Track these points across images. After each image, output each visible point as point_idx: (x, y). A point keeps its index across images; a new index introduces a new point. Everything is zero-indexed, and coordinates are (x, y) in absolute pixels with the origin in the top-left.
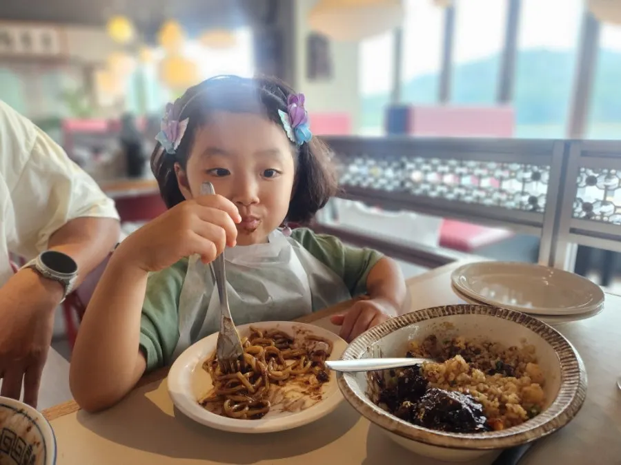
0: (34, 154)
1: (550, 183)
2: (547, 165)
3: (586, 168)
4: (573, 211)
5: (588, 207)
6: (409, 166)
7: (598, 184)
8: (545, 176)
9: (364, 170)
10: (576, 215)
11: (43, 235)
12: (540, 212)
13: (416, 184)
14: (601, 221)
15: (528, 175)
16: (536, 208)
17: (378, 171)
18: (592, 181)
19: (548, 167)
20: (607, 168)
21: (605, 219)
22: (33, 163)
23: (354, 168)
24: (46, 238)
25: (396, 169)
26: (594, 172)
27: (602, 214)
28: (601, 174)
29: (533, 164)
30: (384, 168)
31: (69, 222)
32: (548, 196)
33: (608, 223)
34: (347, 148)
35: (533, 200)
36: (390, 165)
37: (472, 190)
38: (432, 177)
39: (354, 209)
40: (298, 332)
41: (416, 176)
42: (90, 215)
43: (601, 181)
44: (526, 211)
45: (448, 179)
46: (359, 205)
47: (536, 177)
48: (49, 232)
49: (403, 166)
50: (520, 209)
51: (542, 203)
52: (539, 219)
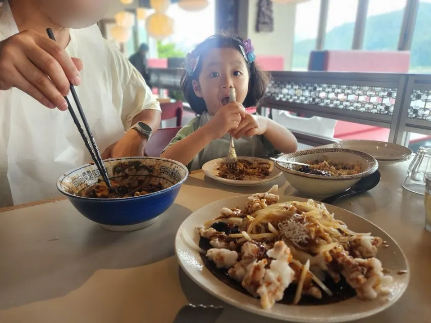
0: (132, 77)
1: (397, 98)
2: (396, 88)
3: (416, 90)
4: (408, 114)
5: (415, 111)
6: (318, 89)
7: (422, 98)
8: (395, 95)
9: (291, 92)
10: (409, 116)
11: (130, 117)
12: (390, 115)
13: (322, 100)
14: (422, 119)
15: (386, 94)
16: (389, 112)
17: (300, 92)
18: (418, 97)
19: (397, 89)
20: (427, 90)
21: (424, 118)
22: (132, 81)
23: (285, 91)
24: (131, 119)
25: (311, 91)
26: (421, 92)
27: (423, 115)
28: (424, 93)
29: (389, 87)
30: (303, 90)
31: (143, 111)
32: (395, 106)
33: (425, 120)
34: (283, 78)
35: (387, 108)
36: (307, 89)
37: (353, 103)
38: (332, 96)
39: (283, 114)
40: (255, 161)
41: (322, 95)
42: (151, 108)
43: (424, 97)
44: (383, 114)
45: (341, 96)
46: (287, 113)
47: (390, 95)
48: (133, 116)
49: (315, 89)
50: (379, 113)
51: (392, 109)
52: (389, 119)
